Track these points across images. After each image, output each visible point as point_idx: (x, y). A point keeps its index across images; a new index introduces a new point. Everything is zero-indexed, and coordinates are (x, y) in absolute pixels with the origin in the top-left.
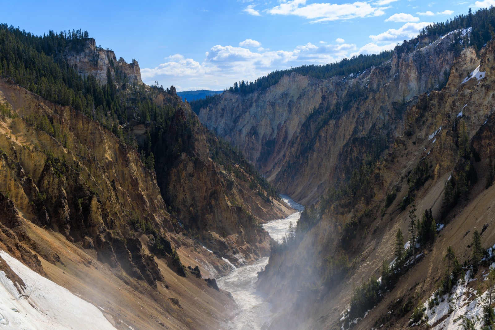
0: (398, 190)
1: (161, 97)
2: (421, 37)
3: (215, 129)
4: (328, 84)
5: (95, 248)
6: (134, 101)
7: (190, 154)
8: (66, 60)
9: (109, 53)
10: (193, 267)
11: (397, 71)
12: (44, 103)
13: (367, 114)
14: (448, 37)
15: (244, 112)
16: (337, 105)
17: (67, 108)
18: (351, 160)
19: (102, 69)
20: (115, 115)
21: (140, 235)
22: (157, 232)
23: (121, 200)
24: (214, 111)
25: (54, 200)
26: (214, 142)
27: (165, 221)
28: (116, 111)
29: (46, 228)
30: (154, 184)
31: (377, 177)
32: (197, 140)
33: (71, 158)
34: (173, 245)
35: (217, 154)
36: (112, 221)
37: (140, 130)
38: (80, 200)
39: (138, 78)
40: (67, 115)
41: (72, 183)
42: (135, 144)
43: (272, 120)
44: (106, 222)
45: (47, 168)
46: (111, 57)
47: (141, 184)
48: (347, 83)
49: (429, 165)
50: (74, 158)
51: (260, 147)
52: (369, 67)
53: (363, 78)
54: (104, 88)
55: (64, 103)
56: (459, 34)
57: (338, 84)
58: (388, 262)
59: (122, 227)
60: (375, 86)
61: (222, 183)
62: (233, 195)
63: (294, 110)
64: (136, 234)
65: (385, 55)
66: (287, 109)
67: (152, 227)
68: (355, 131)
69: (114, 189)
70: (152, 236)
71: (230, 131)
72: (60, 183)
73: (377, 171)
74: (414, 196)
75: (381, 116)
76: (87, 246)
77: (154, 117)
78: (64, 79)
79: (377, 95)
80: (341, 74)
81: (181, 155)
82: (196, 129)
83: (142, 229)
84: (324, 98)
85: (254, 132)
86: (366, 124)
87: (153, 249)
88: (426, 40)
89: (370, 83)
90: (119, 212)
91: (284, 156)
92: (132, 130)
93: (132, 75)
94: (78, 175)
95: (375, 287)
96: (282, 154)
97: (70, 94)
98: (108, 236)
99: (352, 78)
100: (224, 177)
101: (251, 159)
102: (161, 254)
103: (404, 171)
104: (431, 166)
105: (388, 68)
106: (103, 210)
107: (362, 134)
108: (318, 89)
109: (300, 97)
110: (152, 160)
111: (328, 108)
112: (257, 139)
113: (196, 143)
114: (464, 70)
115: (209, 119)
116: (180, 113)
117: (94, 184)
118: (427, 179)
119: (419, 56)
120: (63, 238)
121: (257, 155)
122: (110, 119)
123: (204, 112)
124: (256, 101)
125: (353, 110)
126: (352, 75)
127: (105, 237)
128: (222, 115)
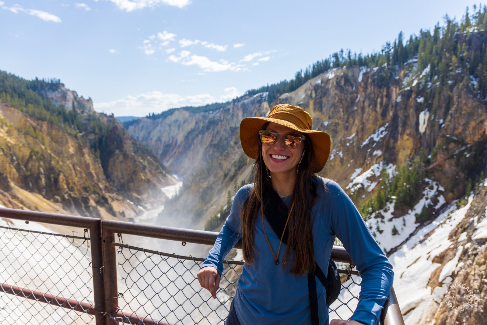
0: (230, 170)
1: (105, 120)
2: (245, 95)
3: (138, 138)
4: (199, 116)
5: (62, 203)
6: (89, 120)
7: (121, 150)
8: (46, 94)
9: (74, 92)
10: (121, 212)
11: (233, 111)
12: (31, 119)
13: (218, 132)
14: (257, 96)
15: (154, 128)
16: (203, 127)
17: (46, 123)
18: (209, 155)
19: (69, 101)
20: (76, 128)
21: (90, 195)
22: (100, 193)
23: (79, 175)
24: (137, 128)
25: (35, 175)
26: (136, 144)
27: (106, 187)
28: (77, 126)
29: (30, 192)
30: (99, 167)
31: (220, 164)
32: (125, 143)
33: (47, 152)
34: (110, 200)
35: (137, 151)
36: (72, 187)
37: (92, 137)
38: (52, 176)
39: (92, 107)
40: (45, 126)
41: (47, 165)
42: (88, 144)
43: (169, 134)
44: (68, 188)
45: (31, 156)
46: (75, 95)
47: (91, 167)
48: (208, 116)
49: (245, 159)
50: (49, 151)
51: (162, 148)
52: (220, 108)
53: (217, 113)
54: (70, 112)
55: (43, 120)
56: (262, 95)
57: (204, 117)
58: (223, 207)
59: (78, 190)
60: (222, 118)
61: (139, 166)
62: (146, 174)
63: (181, 129)
64: (87, 194)
65: (228, 103)
66: (177, 128)
67: (97, 190)
68: (212, 141)
69: (74, 169)
70: (97, 195)
71: (146, 138)
72: (40, 166)
73: (220, 161)
74: (237, 174)
75: (225, 134)
76: (56, 201)
77: (100, 129)
78: (44, 106)
79: (223, 123)
80: (206, 111)
81: (115, 151)
82: (125, 137)
83: (91, 191)
84: (196, 123)
85: (159, 139)
86: (217, 137)
87: (97, 202)
88: (247, 97)
89: (220, 117)
90: (77, 182)
91: (175, 153)
92: (87, 136)
93: (88, 106)
94: (51, 161)
95: (216, 219)
96: (174, 151)
97: (47, 114)
98: (70, 195)
99: (211, 114)
100: (141, 163)
101: (157, 154)
102: (102, 205)
103: (233, 162)
104: (246, 159)
105: (229, 110)
106: (67, 181)
107: (215, 142)
108: (194, 119)
109: (184, 122)
110: (98, 153)
111: (198, 128)
112: (161, 143)
113: (125, 145)
114: (263, 113)
115: (134, 132)
116: (115, 128)
117: (61, 167)
118: (243, 166)
119: (244, 105)
120: (41, 197)
121: (160, 152)
122: (73, 130)
123: (131, 128)
124: (161, 123)
125: (211, 130)
126: (211, 112)
127: (68, 196)
128: (142, 130)
